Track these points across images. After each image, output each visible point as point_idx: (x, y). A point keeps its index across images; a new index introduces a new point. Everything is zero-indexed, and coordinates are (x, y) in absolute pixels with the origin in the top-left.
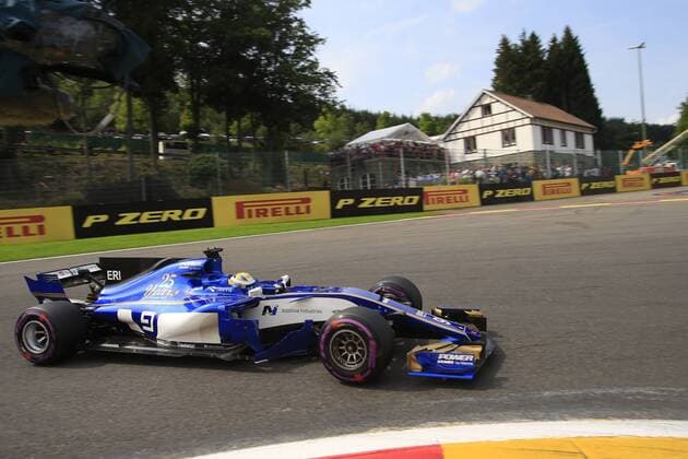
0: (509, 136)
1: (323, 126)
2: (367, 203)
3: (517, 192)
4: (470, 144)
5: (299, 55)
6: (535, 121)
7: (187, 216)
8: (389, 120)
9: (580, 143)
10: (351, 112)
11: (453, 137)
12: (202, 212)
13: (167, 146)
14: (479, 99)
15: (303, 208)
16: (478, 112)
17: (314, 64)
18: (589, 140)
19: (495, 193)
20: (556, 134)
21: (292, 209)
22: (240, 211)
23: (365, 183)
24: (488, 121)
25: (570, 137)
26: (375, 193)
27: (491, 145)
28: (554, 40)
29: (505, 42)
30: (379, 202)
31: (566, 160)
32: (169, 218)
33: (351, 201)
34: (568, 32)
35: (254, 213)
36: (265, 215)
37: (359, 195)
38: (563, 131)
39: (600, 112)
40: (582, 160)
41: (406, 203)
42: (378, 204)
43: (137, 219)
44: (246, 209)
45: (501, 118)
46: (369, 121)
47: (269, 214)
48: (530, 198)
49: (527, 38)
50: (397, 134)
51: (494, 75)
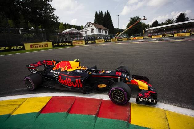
0: (92, 31)
2: (60, 44)
3: (92, 42)
4: (86, 32)
6: (97, 28)
7: (18, 48)
8: (71, 26)
9: (106, 33)
11: (83, 31)
12: (22, 47)
14: (87, 24)
15: (46, 45)
16: (87, 26)
18: (108, 32)
19: (88, 42)
20: (101, 31)
21: (44, 46)
22: (31, 46)
24: (89, 28)
25: (104, 31)
26: (62, 42)
27: (89, 33)
28: (105, 13)
29: (96, 12)
30: (63, 44)
31: (103, 36)
32: (13, 48)
33: (57, 44)
34: (108, 11)
35: (35, 47)
36: (38, 47)
37: (59, 43)
40: (106, 36)
42: (63, 45)
43: (5, 48)
44: (33, 46)
45: (91, 28)
47: (39, 47)
49: (101, 12)
50: (72, 30)
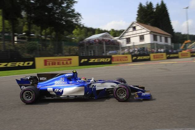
0: (142, 38)
1: (76, 33)
2: (92, 61)
3: (145, 57)
4: (128, 40)
5: (68, 7)
6: (151, 32)
7: (26, 64)
8: (100, 31)
9: (166, 41)
10: (86, 28)
11: (122, 38)
12: (31, 63)
13: (18, 38)
14: (132, 25)
15: (69, 62)
16: (131, 29)
17: (73, 10)
18: (169, 40)
19: (137, 58)
20: (158, 37)
21: (65, 62)
22: (46, 63)
23: (91, 53)
24: (135, 32)
25: (163, 38)
26: (95, 57)
27: (136, 41)
28: (158, 5)
29: (141, 5)
30: (96, 60)
31: (161, 47)
33: (86, 60)
34: (162, 2)
35: (51, 64)
36: (55, 64)
37: (89, 58)
38: (161, 36)
39: (173, 30)
40: (167, 47)
41: (106, 61)
43: (6, 65)
45: (138, 32)
46: (93, 31)
47: (56, 64)
48: (149, 60)
49: (148, 3)
50: (103, 36)
51: (137, 16)
